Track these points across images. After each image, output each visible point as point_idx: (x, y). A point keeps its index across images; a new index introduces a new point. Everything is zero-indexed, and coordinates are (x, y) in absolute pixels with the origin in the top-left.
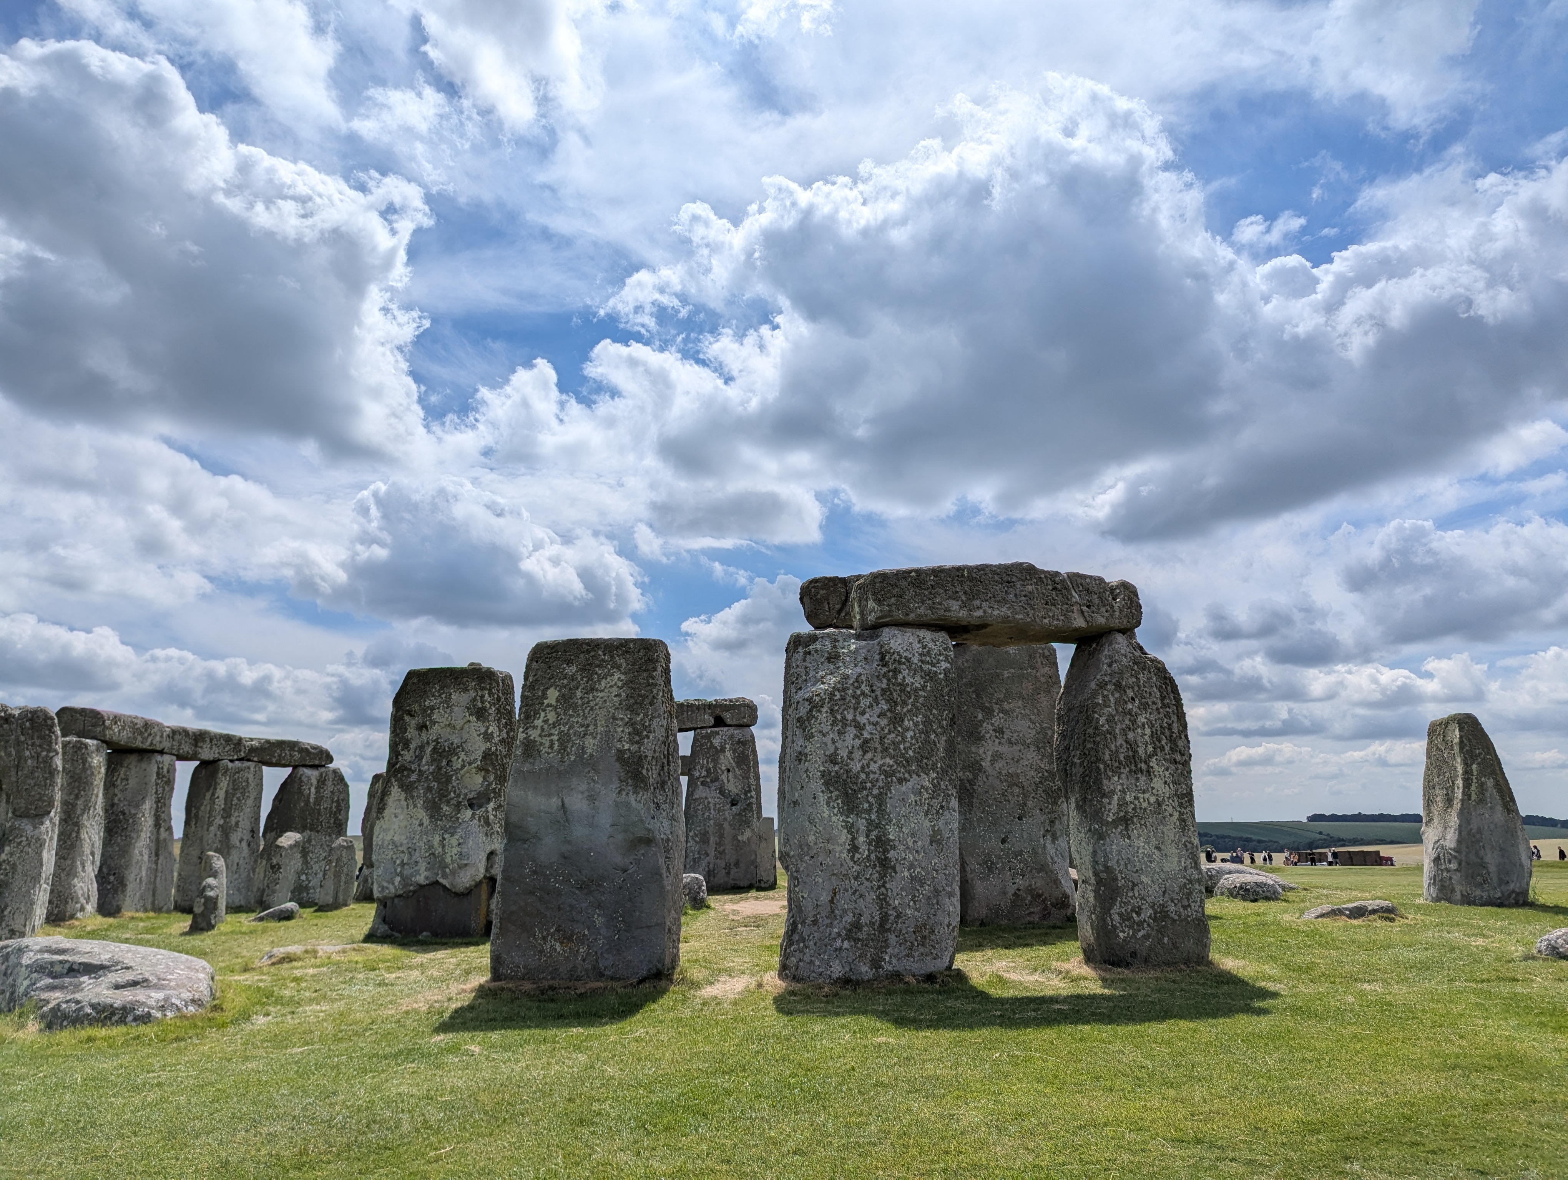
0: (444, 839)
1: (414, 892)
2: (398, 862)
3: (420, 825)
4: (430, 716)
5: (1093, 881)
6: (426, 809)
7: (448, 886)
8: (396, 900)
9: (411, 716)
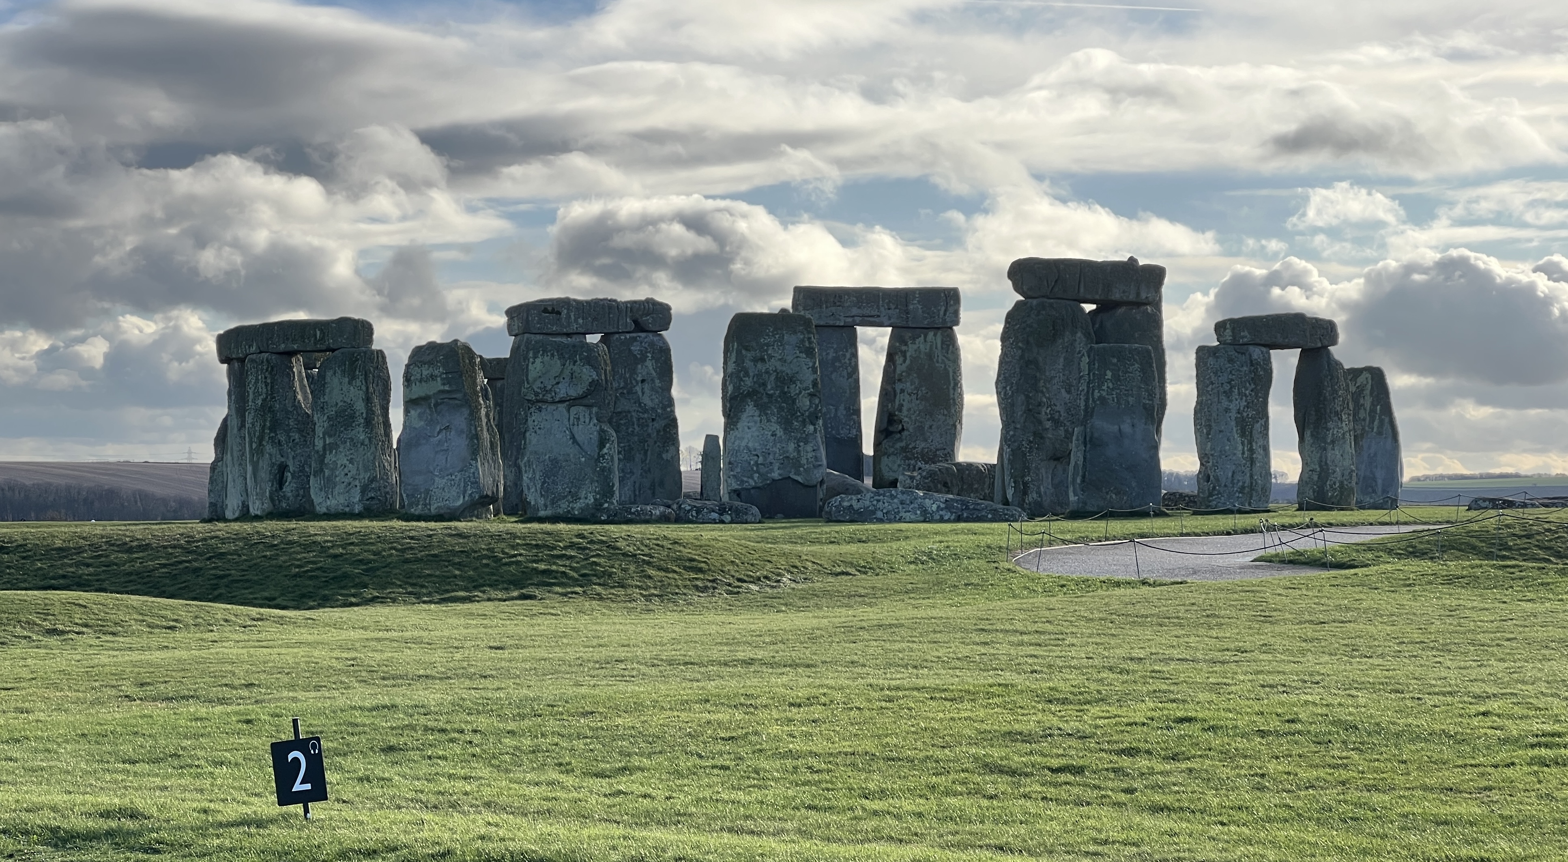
0: (799, 446)
1: (769, 485)
2: (752, 463)
3: (772, 435)
4: (766, 351)
5: (1318, 469)
6: (778, 423)
7: (800, 480)
8: (752, 491)
9: (747, 350)
